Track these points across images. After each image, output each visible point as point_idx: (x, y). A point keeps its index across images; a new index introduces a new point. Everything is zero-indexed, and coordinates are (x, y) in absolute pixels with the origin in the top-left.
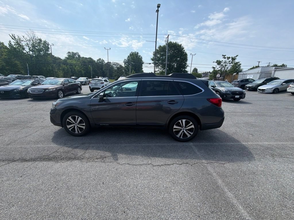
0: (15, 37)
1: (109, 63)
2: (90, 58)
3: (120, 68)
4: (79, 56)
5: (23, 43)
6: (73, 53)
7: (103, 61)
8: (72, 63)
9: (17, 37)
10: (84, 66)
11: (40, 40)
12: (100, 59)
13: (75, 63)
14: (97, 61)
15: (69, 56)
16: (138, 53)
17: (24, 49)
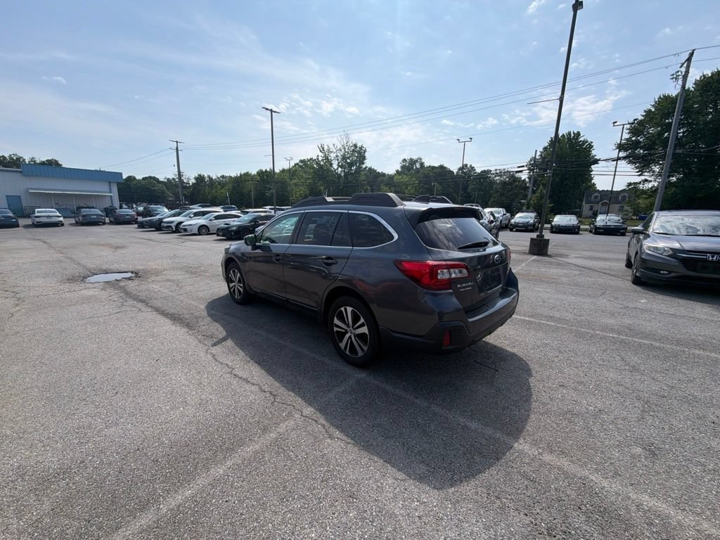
0: (323, 149)
1: (485, 173)
2: (442, 167)
3: (510, 184)
4: (422, 164)
5: (332, 156)
6: (411, 159)
7: (473, 168)
8: (402, 180)
9: (326, 148)
10: (425, 184)
11: (355, 146)
12: (466, 165)
13: (407, 179)
14: (457, 172)
15: (403, 167)
16: (578, 134)
17: (331, 165)
